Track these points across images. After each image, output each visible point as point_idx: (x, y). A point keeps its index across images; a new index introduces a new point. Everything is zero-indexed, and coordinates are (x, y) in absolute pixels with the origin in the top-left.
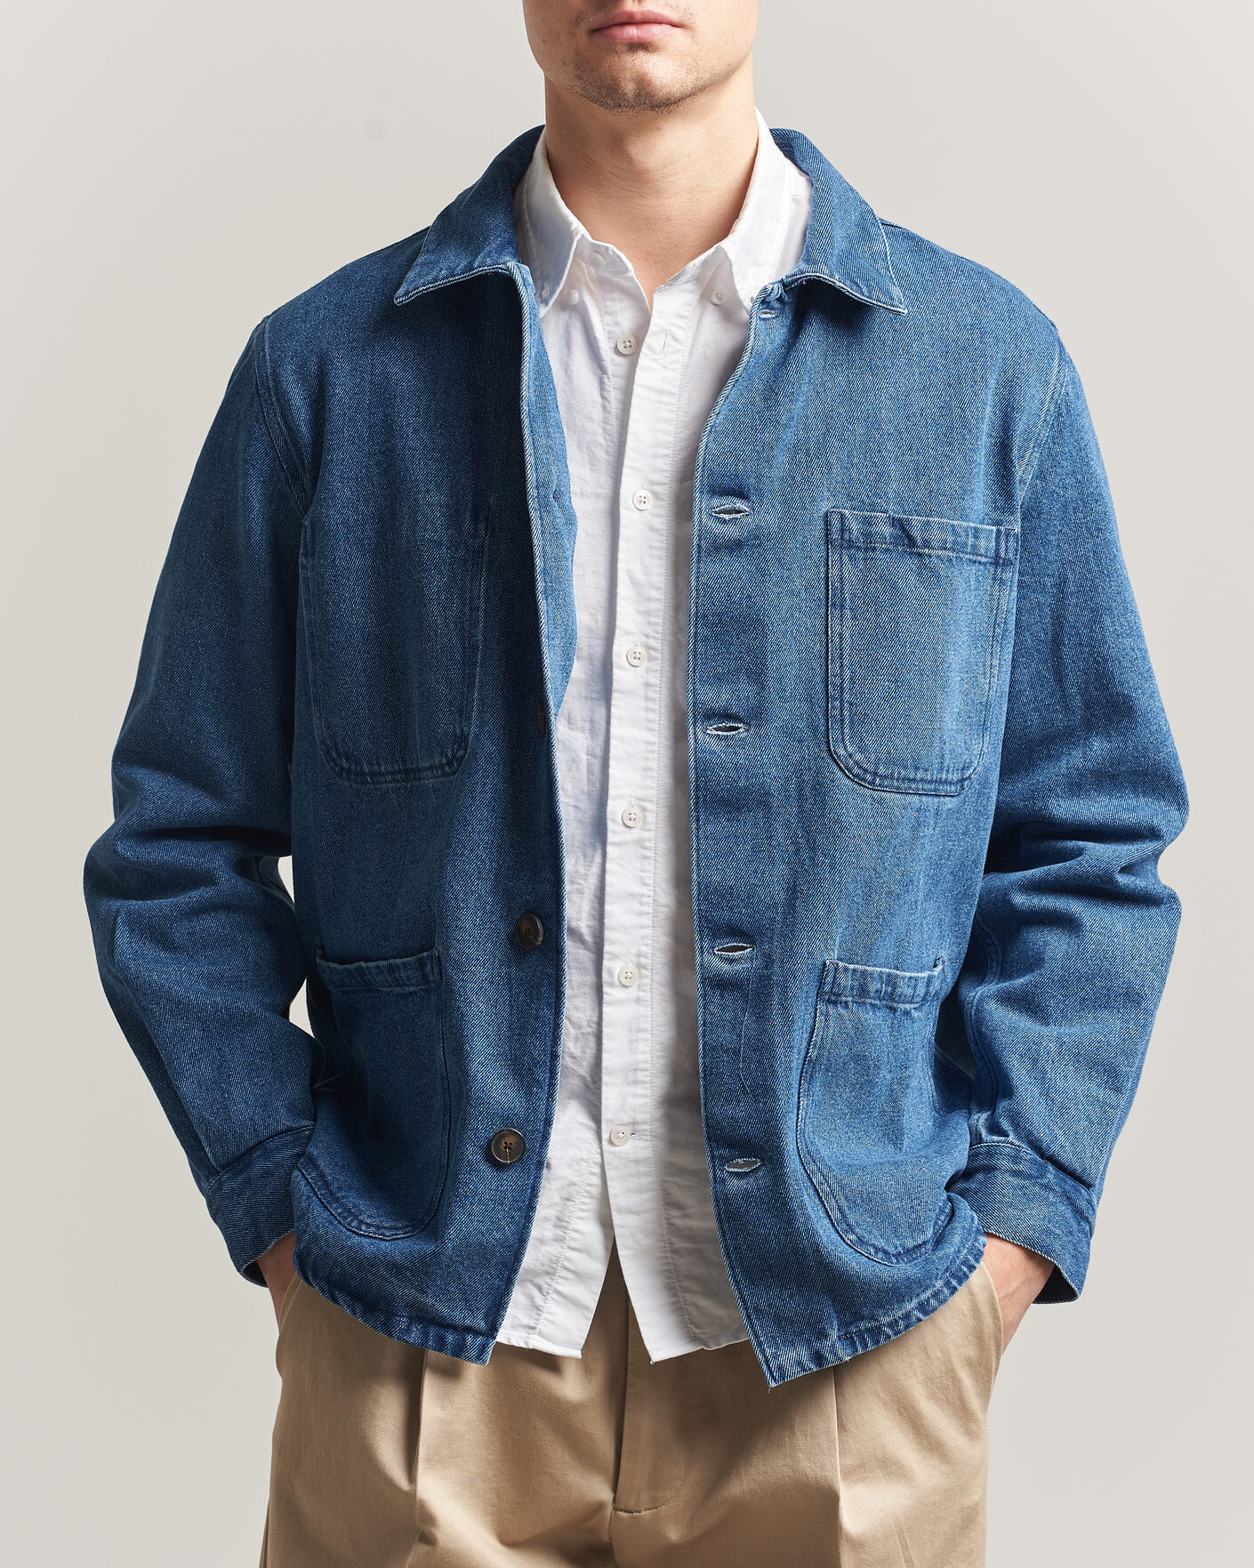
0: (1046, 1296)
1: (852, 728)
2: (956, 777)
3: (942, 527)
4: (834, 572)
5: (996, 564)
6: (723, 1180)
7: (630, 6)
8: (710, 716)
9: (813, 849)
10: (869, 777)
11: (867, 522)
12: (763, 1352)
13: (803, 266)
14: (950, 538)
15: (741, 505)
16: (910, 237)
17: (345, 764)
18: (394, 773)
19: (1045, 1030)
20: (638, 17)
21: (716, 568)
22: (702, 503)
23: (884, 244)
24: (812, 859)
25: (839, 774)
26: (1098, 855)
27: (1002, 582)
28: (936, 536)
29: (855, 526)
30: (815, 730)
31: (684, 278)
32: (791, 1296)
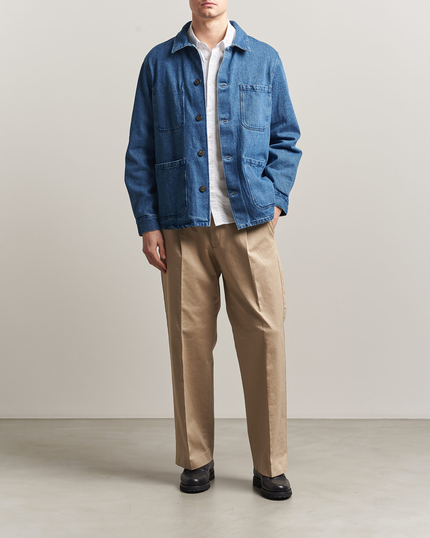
0: (281, 215)
1: (245, 120)
2: (263, 128)
3: (259, 86)
4: (241, 95)
5: (268, 93)
6: (231, 196)
7: (208, 1)
8: (222, 119)
9: (240, 140)
10: (248, 128)
11: (246, 86)
12: (237, 224)
13: (233, 44)
14: (260, 88)
15: (225, 84)
16: (253, 38)
17: (161, 130)
18: (170, 130)
19: (278, 171)
20: (209, 3)
21: (221, 95)
22: (218, 84)
23: (248, 40)
24: (240, 142)
25: (243, 127)
26: (286, 142)
27: (269, 96)
28: (258, 88)
29: (244, 87)
30: (239, 120)
31: (217, 47)
32: (242, 215)
